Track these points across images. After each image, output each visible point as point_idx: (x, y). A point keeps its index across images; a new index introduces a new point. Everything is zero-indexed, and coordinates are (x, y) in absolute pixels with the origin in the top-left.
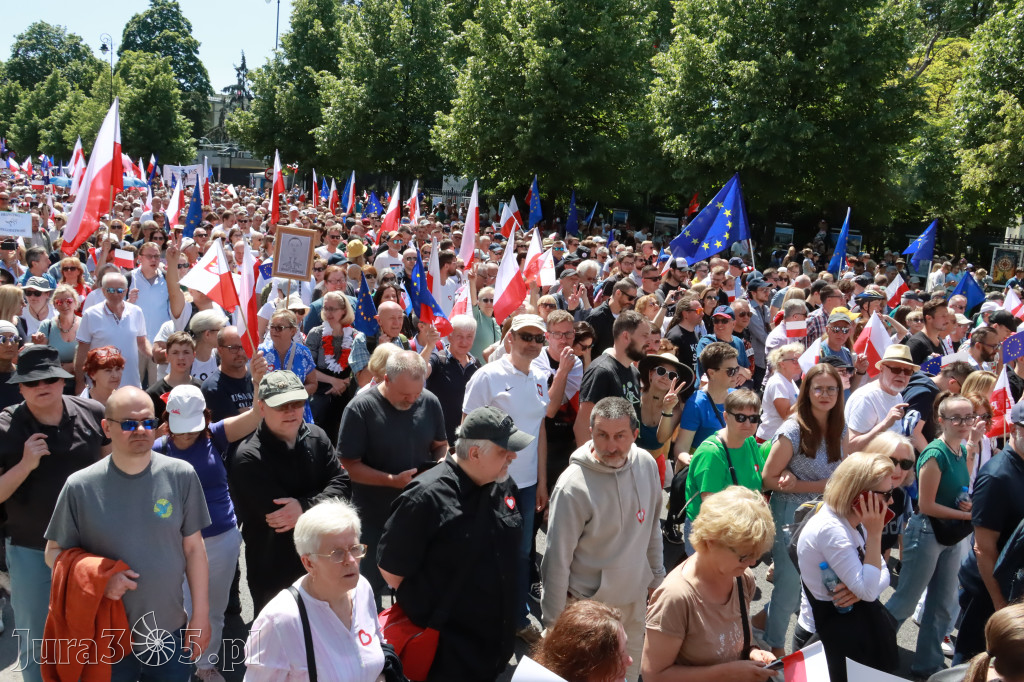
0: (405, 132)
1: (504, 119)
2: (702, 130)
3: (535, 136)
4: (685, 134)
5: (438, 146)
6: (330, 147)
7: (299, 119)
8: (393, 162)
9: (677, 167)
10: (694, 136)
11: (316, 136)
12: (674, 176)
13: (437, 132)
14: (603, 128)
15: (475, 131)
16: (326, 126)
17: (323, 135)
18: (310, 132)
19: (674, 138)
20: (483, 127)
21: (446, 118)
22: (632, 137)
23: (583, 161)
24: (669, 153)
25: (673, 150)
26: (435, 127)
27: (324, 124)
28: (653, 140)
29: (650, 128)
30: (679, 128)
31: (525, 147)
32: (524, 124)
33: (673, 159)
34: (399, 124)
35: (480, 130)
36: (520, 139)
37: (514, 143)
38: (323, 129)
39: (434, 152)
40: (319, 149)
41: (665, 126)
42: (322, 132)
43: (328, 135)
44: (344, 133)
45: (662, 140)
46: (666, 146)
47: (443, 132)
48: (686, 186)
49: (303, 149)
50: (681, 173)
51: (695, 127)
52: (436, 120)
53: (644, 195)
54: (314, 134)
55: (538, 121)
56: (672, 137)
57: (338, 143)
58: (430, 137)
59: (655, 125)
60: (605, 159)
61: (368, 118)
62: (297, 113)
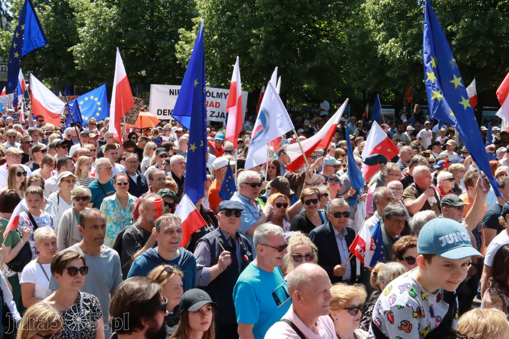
0: (153, 47)
1: (239, 33)
2: (412, 33)
3: (267, 47)
4: (397, 37)
5: (183, 59)
6: (88, 62)
7: (56, 37)
8: (143, 73)
9: (392, 66)
10: (404, 39)
11: (74, 53)
12: (388, 74)
13: (181, 47)
14: (325, 36)
15: (214, 45)
16: (83, 44)
17: (81, 52)
18: (69, 50)
19: (387, 42)
20: (221, 41)
21: (188, 34)
22: (351, 43)
23: (308, 66)
24: (383, 55)
25: (387, 53)
26: (180, 42)
27: (80, 42)
28: (369, 44)
29: (366, 34)
30: (391, 33)
31: (258, 57)
32: (257, 37)
33: (388, 60)
34: (147, 40)
35: (219, 44)
36: (254, 50)
37: (249, 53)
38: (81, 47)
39: (180, 64)
40: (77, 65)
41: (379, 31)
42: (80, 49)
43: (85, 52)
44: (99, 50)
45: (376, 44)
46: (381, 49)
47: (187, 47)
48: (400, 82)
49: (63, 65)
50: (395, 72)
51: (406, 31)
52: (181, 36)
53: (364, 92)
54: (72, 51)
55: (268, 33)
56: (386, 41)
57: (94, 58)
58: (174, 50)
59: (371, 31)
60: (327, 62)
61: (119, 35)
62: (55, 32)
